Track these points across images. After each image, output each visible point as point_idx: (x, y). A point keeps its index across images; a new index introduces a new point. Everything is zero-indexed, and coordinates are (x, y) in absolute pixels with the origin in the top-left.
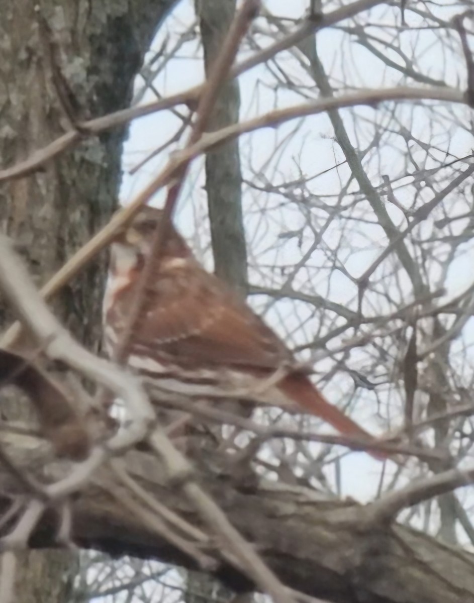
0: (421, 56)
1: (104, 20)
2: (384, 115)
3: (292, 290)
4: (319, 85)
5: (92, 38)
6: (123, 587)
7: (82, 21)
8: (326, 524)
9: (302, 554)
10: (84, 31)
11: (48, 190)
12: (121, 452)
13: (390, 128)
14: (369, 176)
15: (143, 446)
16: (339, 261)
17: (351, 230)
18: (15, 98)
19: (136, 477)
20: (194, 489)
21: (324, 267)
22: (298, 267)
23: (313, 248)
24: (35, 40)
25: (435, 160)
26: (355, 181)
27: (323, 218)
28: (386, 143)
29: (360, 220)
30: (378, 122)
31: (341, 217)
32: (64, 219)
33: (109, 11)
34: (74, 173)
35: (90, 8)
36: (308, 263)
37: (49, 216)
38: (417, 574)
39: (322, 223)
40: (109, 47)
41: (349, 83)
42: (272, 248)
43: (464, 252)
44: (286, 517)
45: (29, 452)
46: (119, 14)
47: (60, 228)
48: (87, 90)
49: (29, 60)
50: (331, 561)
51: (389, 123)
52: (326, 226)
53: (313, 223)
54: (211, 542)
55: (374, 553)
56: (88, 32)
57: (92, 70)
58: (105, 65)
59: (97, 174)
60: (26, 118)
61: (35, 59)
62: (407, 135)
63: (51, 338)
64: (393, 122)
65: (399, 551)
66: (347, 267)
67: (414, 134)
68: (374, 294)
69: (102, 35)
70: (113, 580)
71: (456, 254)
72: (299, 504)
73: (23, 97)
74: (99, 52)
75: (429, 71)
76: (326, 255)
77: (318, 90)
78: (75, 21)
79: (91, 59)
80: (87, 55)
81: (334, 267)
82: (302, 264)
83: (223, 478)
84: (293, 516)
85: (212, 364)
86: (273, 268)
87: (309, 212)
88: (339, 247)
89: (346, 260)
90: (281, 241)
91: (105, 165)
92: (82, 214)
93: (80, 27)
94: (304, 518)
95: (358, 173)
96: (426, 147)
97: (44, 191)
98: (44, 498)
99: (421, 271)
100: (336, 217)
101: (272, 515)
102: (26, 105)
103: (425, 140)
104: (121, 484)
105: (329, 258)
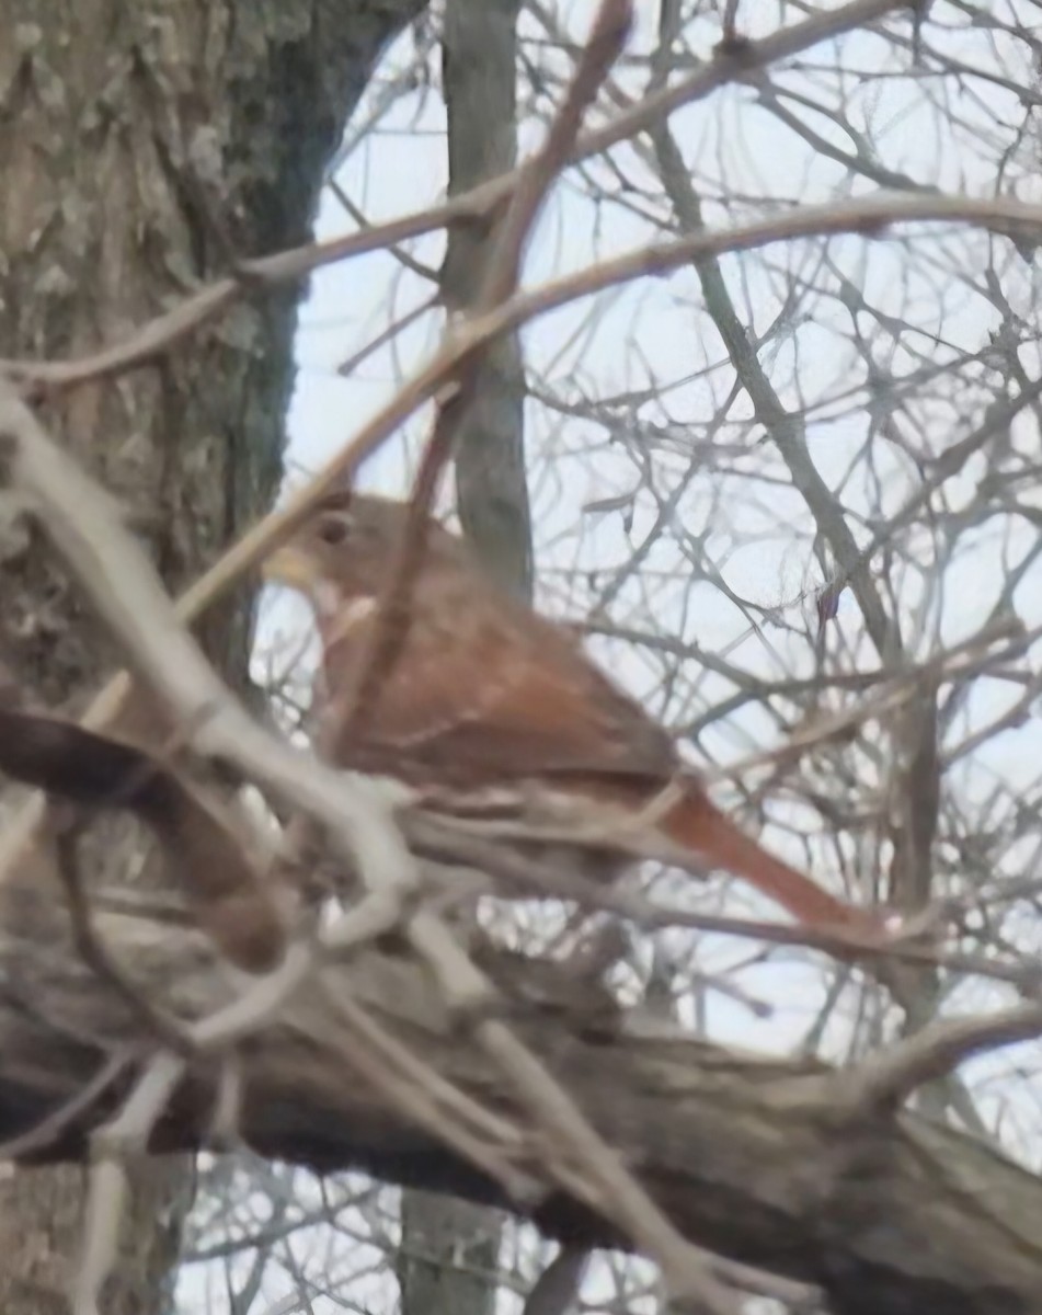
0: (884, 131)
1: (261, 47)
2: (807, 256)
3: (609, 621)
4: (672, 191)
5: (235, 87)
6: (248, 1242)
7: (216, 50)
8: (763, 1112)
9: (711, 1174)
10: (220, 69)
11: (139, 406)
12: (345, 955)
13: (819, 284)
14: (775, 384)
15: (393, 942)
16: (709, 561)
17: (732, 497)
18: (74, 210)
19: (371, 1008)
20: (498, 1035)
21: (675, 574)
22: (623, 574)
23: (655, 534)
24: (115, 89)
25: (912, 353)
26: (744, 394)
27: (674, 471)
28: (809, 318)
29: (752, 475)
30: (794, 271)
31: (715, 469)
32: (171, 464)
33: (271, 28)
34: (195, 368)
35: (233, 22)
36: (644, 565)
37: (141, 459)
38: (950, 1215)
39: (675, 481)
40: (269, 104)
41: (734, 186)
42: (568, 533)
43: (972, 546)
44: (676, 1095)
45: (142, 951)
46: (294, 37)
47: (164, 484)
48: (224, 194)
49: (104, 128)
50: (772, 1189)
51: (816, 274)
52: (684, 485)
53: (656, 481)
54: (528, 1145)
55: (861, 1172)
56: (228, 74)
57: (234, 153)
58: (263, 141)
59: (244, 369)
60: (95, 250)
61: (114, 127)
62: (852, 298)
63: (205, 713)
64: (824, 269)
65: (915, 1170)
66: (725, 575)
67: (868, 299)
68: (782, 632)
69: (258, 78)
70: (226, 1226)
71: (956, 550)
72: (708, 1067)
73: (90, 207)
74: (251, 114)
75: (901, 162)
76: (682, 548)
77: (669, 203)
78: (201, 50)
79: (233, 131)
80: (225, 121)
81: (699, 574)
82: (631, 568)
83: (549, 1011)
84: (693, 1093)
85: (506, 776)
86: (570, 576)
87: (648, 459)
88: (706, 533)
89: (724, 560)
90: (588, 517)
91: (260, 354)
92: (211, 455)
93: (211, 63)
94: (719, 1098)
95: (750, 375)
96: (894, 326)
97: (130, 405)
98: (184, 1049)
99: (880, 585)
100: (703, 469)
101: (652, 1090)
102: (96, 223)
103: (891, 312)
104: (343, 1022)
105: (687, 554)
